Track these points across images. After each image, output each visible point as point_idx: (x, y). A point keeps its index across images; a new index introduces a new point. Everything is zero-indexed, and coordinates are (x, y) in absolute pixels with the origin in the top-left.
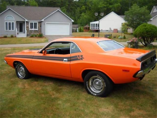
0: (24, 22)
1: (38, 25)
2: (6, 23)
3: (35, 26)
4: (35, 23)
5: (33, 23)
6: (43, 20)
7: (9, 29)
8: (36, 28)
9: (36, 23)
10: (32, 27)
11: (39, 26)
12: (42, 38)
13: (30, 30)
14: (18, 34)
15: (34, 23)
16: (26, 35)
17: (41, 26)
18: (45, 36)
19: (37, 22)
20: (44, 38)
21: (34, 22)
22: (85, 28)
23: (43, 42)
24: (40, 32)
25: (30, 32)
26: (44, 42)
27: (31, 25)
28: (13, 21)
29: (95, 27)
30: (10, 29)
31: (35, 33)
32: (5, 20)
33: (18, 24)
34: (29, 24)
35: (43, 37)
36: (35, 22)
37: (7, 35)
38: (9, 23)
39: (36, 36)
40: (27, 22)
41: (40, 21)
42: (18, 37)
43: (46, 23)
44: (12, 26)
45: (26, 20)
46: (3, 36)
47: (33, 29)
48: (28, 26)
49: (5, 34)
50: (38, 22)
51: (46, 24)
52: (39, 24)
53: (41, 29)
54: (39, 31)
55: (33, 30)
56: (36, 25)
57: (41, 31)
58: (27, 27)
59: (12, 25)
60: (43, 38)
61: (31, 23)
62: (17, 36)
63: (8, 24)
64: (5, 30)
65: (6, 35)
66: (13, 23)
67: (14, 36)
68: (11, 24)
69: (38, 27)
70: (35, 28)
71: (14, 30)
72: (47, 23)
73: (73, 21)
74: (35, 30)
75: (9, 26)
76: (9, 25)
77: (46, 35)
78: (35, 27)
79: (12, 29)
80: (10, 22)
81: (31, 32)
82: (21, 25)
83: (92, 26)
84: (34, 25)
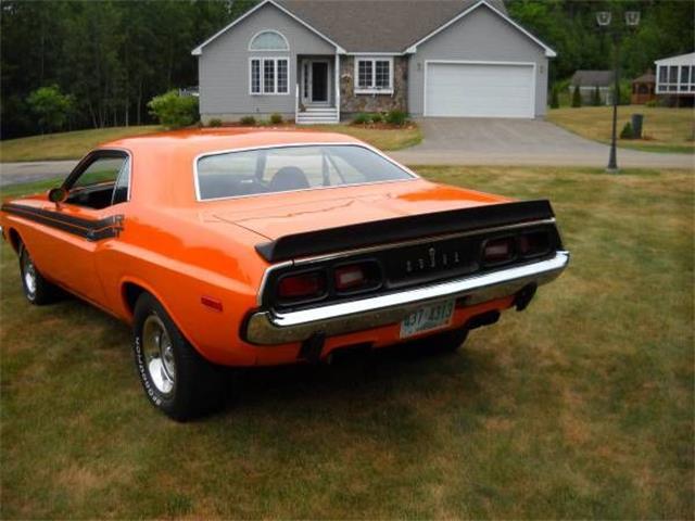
0: (332, 58)
1: (395, 69)
2: (253, 62)
3: (378, 77)
4: (378, 63)
5: (370, 63)
6: (412, 50)
7: (266, 90)
8: (386, 84)
9: (387, 63)
10: (365, 81)
11: (399, 78)
12: (401, 128)
13: (357, 91)
14: (303, 109)
15: (374, 61)
16: (338, 114)
17: (406, 77)
18: (418, 121)
19: (389, 57)
20: (410, 127)
21: (373, 56)
22: (637, 86)
23: (393, 146)
24: (400, 100)
25: (358, 101)
26: (397, 146)
27: (361, 70)
28: (282, 53)
29: (679, 84)
30: (269, 88)
31: (380, 106)
32: (250, 49)
33: (306, 67)
34: (353, 65)
35: (409, 123)
36: (378, 59)
37: (258, 112)
38: (266, 63)
39: (377, 120)
40: (343, 57)
41: (404, 53)
42: (302, 123)
43: (426, 61)
44: (279, 77)
45: (340, 50)
46: (237, 119)
47: (372, 90)
48: (349, 75)
49: (248, 110)
50: (396, 57)
51: (426, 68)
52: (398, 66)
53: (406, 89)
54: (398, 96)
55: (370, 95)
56: (387, 70)
57: (406, 98)
58: (345, 81)
59: (279, 70)
60: (406, 127)
61: (361, 63)
62: (297, 118)
63: (262, 67)
64: (251, 93)
65: (249, 116)
66: (285, 62)
67: (285, 117)
68: (276, 66)
69: (395, 80)
70: (378, 84)
71: (288, 93)
72: (429, 64)
73: (551, 53)
74: (380, 95)
75: (266, 76)
76: (266, 70)
77: (425, 114)
78: (382, 81)
79: (280, 90)
80: (270, 58)
81: (364, 103)
82: (317, 73)
83: (663, 78)
84: (378, 70)
